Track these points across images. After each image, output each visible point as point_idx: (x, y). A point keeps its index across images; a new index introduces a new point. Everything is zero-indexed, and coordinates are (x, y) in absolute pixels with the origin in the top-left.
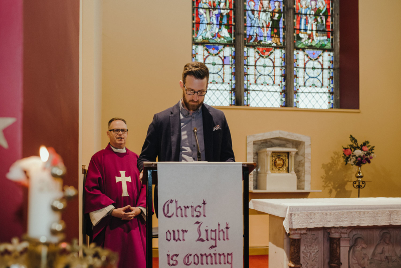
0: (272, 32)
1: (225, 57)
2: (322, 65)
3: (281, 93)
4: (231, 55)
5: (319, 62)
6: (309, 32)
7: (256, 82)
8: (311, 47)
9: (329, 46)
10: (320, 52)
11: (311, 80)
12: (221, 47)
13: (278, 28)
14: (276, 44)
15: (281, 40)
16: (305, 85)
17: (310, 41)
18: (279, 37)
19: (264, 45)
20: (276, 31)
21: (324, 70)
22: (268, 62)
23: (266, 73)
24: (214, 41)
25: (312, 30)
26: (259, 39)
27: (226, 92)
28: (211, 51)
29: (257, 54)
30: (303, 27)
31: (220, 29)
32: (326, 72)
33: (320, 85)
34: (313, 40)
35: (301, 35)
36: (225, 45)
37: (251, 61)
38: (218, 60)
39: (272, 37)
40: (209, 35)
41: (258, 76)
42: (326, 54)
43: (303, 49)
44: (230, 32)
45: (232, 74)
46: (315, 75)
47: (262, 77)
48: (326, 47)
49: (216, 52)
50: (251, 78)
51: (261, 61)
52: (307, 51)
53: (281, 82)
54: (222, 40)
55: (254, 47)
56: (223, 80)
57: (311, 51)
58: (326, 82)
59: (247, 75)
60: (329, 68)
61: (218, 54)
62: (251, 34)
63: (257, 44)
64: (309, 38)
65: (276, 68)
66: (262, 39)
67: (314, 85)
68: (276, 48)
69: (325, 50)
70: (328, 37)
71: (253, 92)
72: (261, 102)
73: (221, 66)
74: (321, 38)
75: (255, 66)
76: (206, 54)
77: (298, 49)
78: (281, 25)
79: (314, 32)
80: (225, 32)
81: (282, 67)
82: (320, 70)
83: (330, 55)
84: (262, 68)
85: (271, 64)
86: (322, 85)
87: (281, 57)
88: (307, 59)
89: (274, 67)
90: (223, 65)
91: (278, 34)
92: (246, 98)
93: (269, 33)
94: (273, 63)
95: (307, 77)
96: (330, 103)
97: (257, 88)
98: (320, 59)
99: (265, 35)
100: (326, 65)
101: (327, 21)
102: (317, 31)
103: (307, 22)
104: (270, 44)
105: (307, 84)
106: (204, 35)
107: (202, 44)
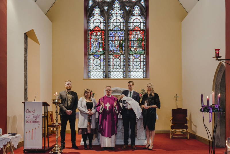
0: (120, 49)
1: (101, 59)
2: (140, 60)
3: (123, 72)
4: (103, 58)
5: (139, 59)
6: (135, 48)
7: (113, 68)
8: (135, 53)
9: (143, 52)
10: (139, 55)
11: (136, 66)
12: (99, 56)
13: (122, 47)
14: (121, 53)
15: (123, 52)
16: (133, 68)
17: (135, 51)
18: (122, 50)
19: (116, 54)
20: (121, 48)
21: (141, 62)
22: (118, 60)
23: (117, 64)
24: (97, 53)
25: (136, 47)
26: (114, 51)
27: (101, 72)
28: (96, 57)
29: (113, 57)
30: (132, 46)
31: (99, 48)
32: (142, 63)
33: (139, 68)
34: (137, 50)
35: (132, 49)
36: (101, 55)
37: (111, 60)
38: (98, 60)
39: (119, 50)
40: (95, 51)
41: (114, 66)
42: (142, 56)
43: (132, 55)
44: (103, 49)
45: (104, 65)
46: (137, 64)
47: (116, 66)
48: (142, 53)
49: (97, 57)
50: (111, 67)
51: (115, 60)
52: (134, 55)
53: (123, 68)
54: (100, 53)
55: (112, 54)
56: (100, 68)
57: (135, 55)
58: (142, 67)
59: (110, 65)
60: (143, 61)
61: (98, 58)
62: (111, 49)
63: (114, 54)
64: (135, 50)
65: (121, 63)
66: (116, 51)
67: (137, 68)
68: (121, 54)
69: (141, 54)
70: (143, 49)
71: (112, 72)
72: (115, 76)
73: (99, 63)
74: (140, 50)
75: (113, 62)
76: (94, 58)
77: (130, 54)
78: (123, 46)
79: (137, 47)
80: (101, 50)
81: (124, 62)
82: (139, 62)
83: (143, 56)
84: (116, 62)
85: (119, 61)
86: (140, 68)
87: (123, 58)
88: (134, 58)
89: (120, 62)
90: (100, 62)
91: (122, 49)
92: (109, 74)
93: (118, 49)
94: (120, 60)
95: (134, 65)
96: (143, 75)
97: (114, 71)
98: (139, 58)
99: (117, 50)
100: (142, 60)
101: (142, 43)
102: (138, 47)
103: (134, 44)
104: (119, 53)
105: (134, 68)
106: (93, 51)
107: (92, 55)
